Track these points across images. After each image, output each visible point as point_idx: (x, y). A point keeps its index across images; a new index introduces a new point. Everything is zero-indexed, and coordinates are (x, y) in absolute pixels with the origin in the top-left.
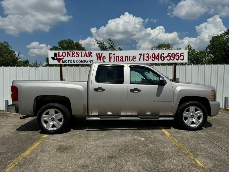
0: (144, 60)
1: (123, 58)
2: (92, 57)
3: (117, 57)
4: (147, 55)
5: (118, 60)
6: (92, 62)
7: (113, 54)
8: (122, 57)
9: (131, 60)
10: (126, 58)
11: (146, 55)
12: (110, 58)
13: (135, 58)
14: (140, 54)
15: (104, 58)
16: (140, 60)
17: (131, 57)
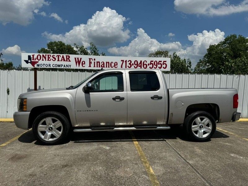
0: (126, 67)
2: (69, 61)
3: (97, 62)
4: (130, 62)
5: (98, 66)
6: (70, 66)
7: (93, 60)
8: (103, 63)
9: (112, 67)
11: (128, 61)
12: (90, 63)
13: (117, 65)
14: (122, 61)
15: (83, 63)
16: (122, 67)
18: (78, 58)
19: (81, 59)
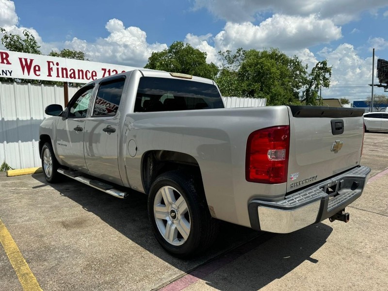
2: (8, 63)
5: (65, 76)
6: (10, 73)
7: (55, 64)
8: (72, 71)
9: (88, 78)
10: (81, 72)
11: (113, 72)
12: (50, 69)
13: (96, 75)
14: (103, 69)
15: (37, 68)
17: (89, 72)
18: (26, 60)
19: (32, 61)
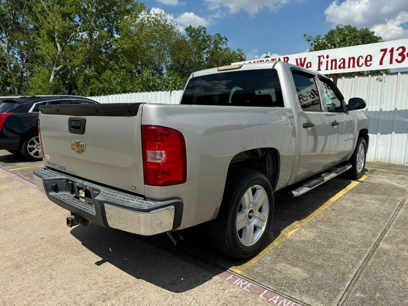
0: (391, 62)
1: (344, 62)
3: (332, 61)
4: (401, 50)
5: (334, 67)
7: (325, 57)
8: (342, 61)
9: (360, 64)
10: (352, 61)
11: (398, 50)
12: (320, 63)
13: (371, 60)
14: (382, 50)
15: (309, 65)
16: (381, 63)
17: (362, 58)
18: (301, 59)
19: (305, 59)
